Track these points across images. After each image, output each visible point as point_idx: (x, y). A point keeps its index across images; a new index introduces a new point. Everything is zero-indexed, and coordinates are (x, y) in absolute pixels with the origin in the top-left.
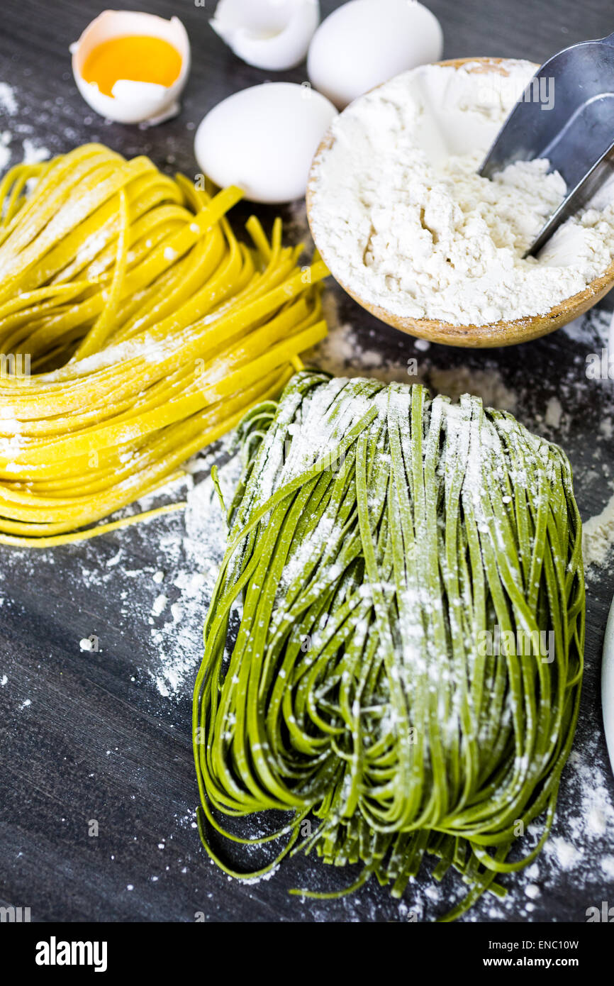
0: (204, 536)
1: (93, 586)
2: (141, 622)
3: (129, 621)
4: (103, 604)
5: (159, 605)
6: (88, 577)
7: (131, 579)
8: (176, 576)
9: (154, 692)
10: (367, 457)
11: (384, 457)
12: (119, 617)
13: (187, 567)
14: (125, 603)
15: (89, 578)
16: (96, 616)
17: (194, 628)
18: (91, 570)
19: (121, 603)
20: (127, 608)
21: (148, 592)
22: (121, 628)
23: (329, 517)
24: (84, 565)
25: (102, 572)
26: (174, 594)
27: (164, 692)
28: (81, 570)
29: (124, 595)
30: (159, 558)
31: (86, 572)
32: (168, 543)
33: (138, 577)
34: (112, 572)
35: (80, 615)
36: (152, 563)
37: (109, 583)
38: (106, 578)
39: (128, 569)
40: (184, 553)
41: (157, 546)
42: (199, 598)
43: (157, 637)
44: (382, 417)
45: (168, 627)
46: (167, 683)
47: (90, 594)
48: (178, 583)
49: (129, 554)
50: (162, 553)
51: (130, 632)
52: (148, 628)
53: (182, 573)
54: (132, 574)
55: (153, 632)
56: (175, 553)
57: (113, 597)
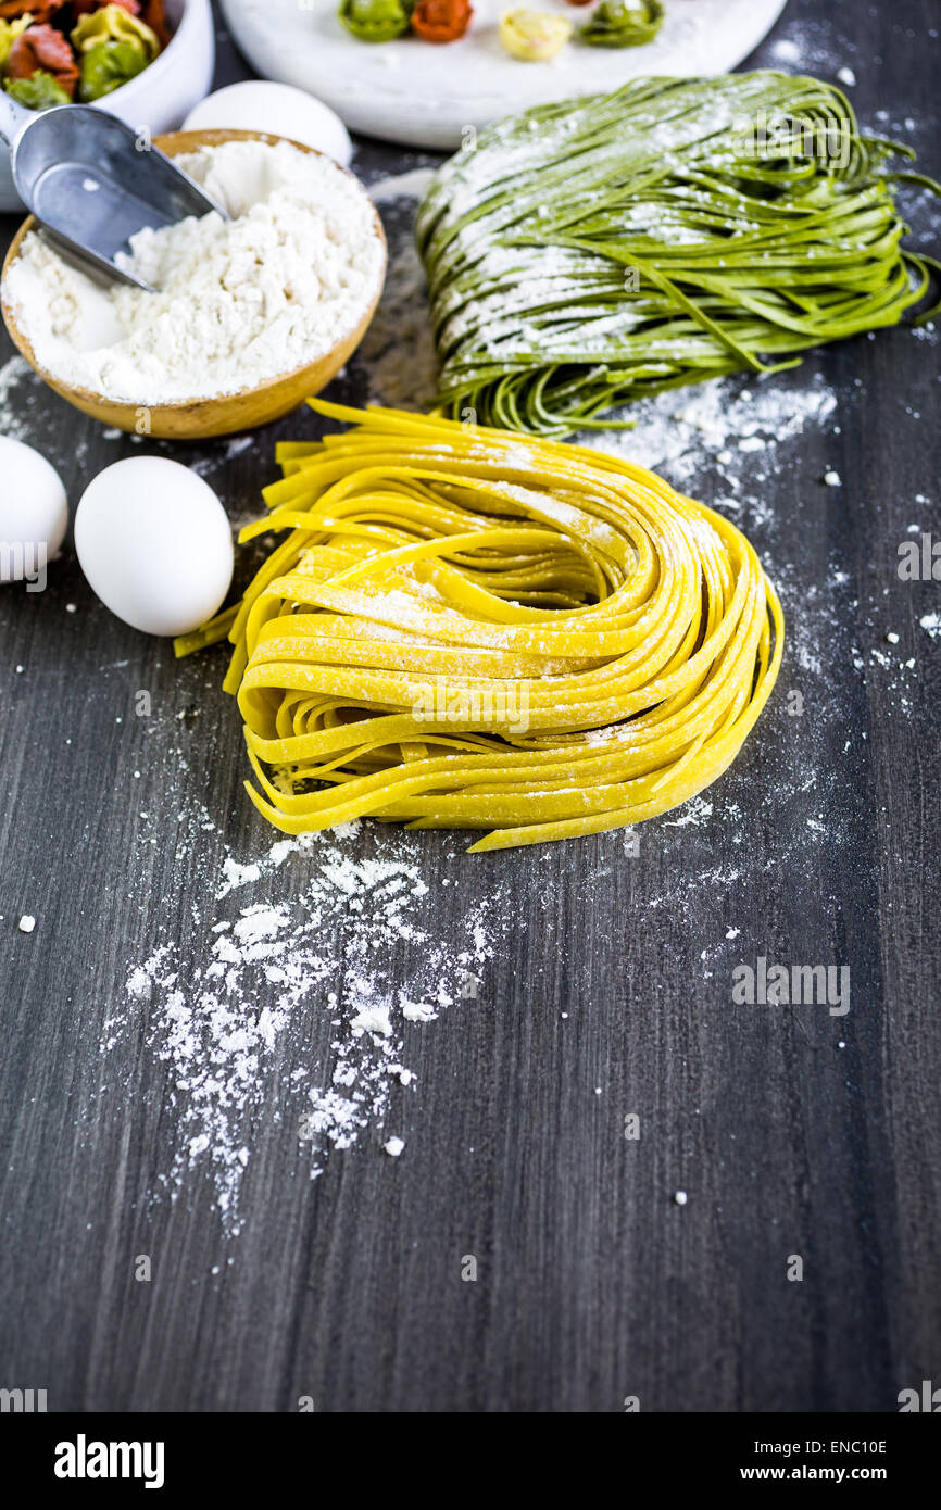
0: (657, 445)
1: (768, 507)
2: (778, 452)
3: (782, 461)
4: (781, 490)
5: (753, 445)
6: (762, 516)
7: (741, 481)
8: (714, 447)
9: (838, 411)
10: (548, 222)
11: (544, 212)
12: (785, 472)
13: (699, 444)
14: (768, 473)
15: (763, 514)
16: (797, 490)
17: (754, 409)
18: (753, 518)
19: (769, 478)
20: (772, 470)
21: (745, 461)
22: (795, 463)
23: (629, 218)
24: (752, 525)
25: (749, 507)
26: (732, 440)
27: (832, 404)
28: (760, 526)
29: (761, 478)
30: (704, 469)
31: (759, 520)
32: (683, 469)
33: (734, 475)
34: (744, 499)
35: (804, 502)
36: (713, 474)
37: (757, 495)
38: (753, 500)
39: (731, 487)
40: (686, 452)
41: (692, 477)
42: (723, 418)
43: (784, 433)
44: (498, 236)
45: (768, 429)
46: (821, 404)
47: (780, 505)
48: (720, 442)
49: (717, 495)
50: (698, 469)
51: (794, 456)
52: (781, 445)
53: (707, 444)
54: (735, 482)
55: (781, 437)
56: (689, 459)
57: (769, 486)
